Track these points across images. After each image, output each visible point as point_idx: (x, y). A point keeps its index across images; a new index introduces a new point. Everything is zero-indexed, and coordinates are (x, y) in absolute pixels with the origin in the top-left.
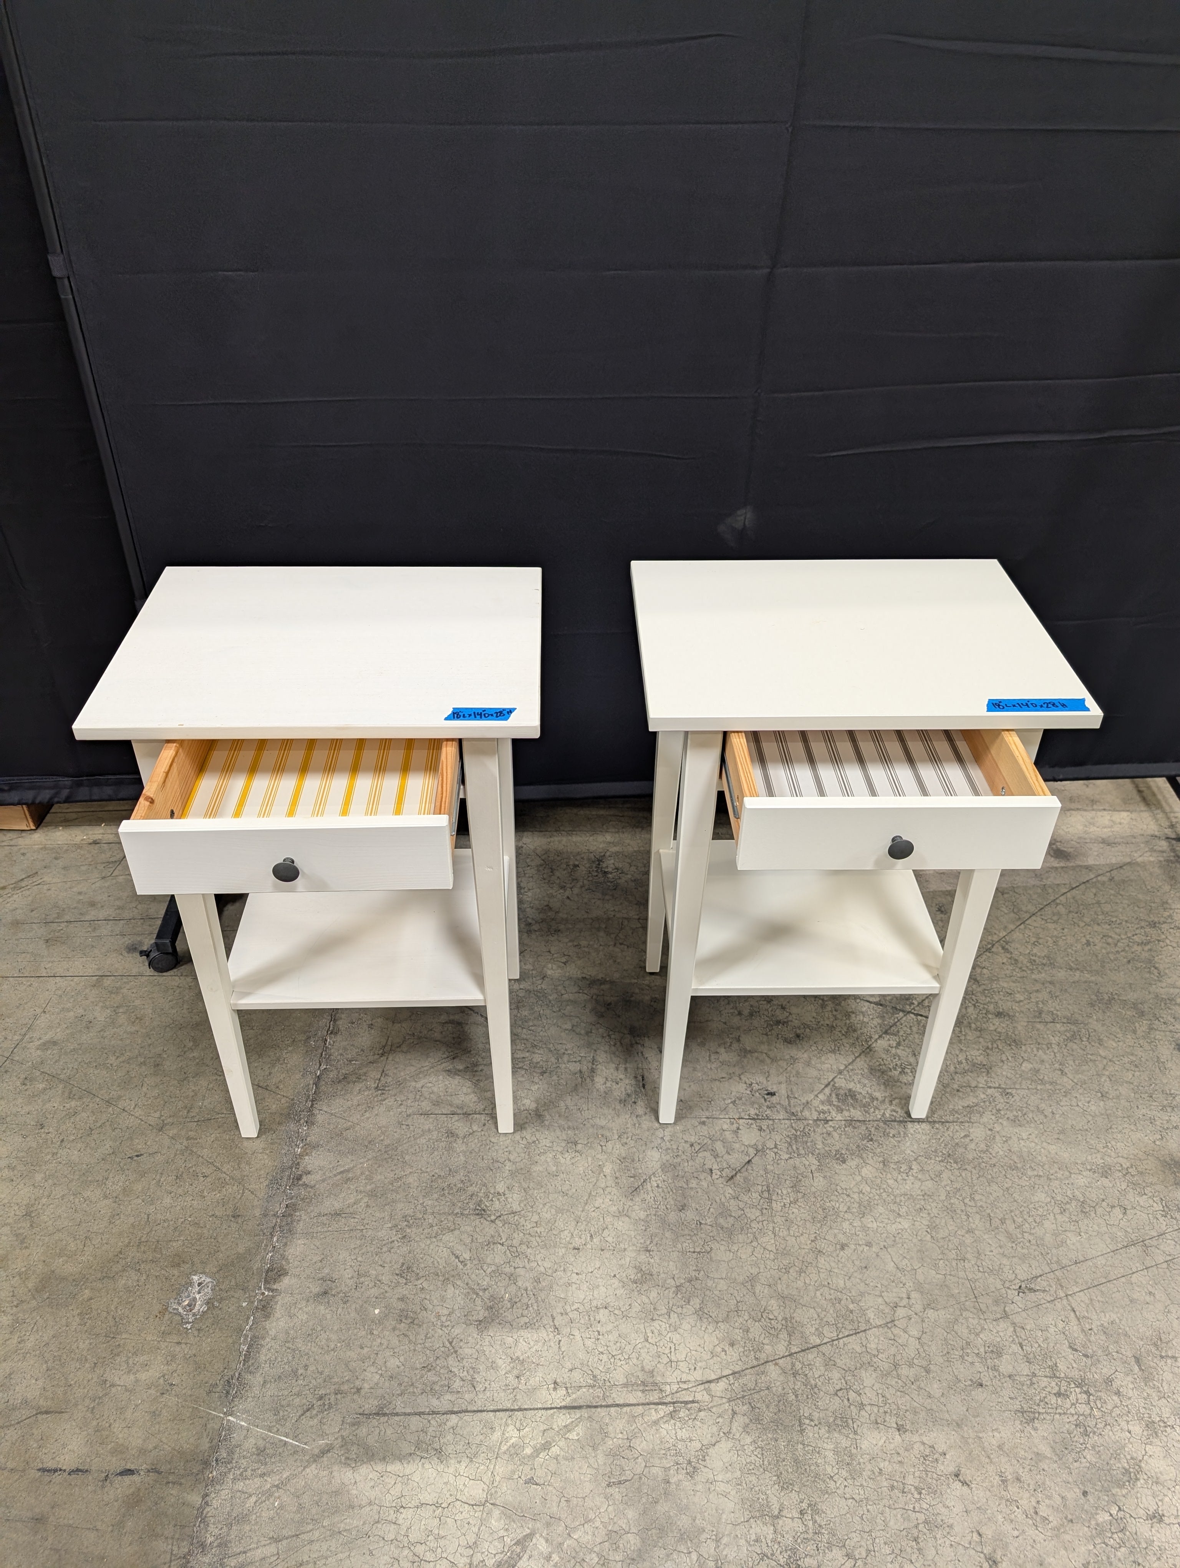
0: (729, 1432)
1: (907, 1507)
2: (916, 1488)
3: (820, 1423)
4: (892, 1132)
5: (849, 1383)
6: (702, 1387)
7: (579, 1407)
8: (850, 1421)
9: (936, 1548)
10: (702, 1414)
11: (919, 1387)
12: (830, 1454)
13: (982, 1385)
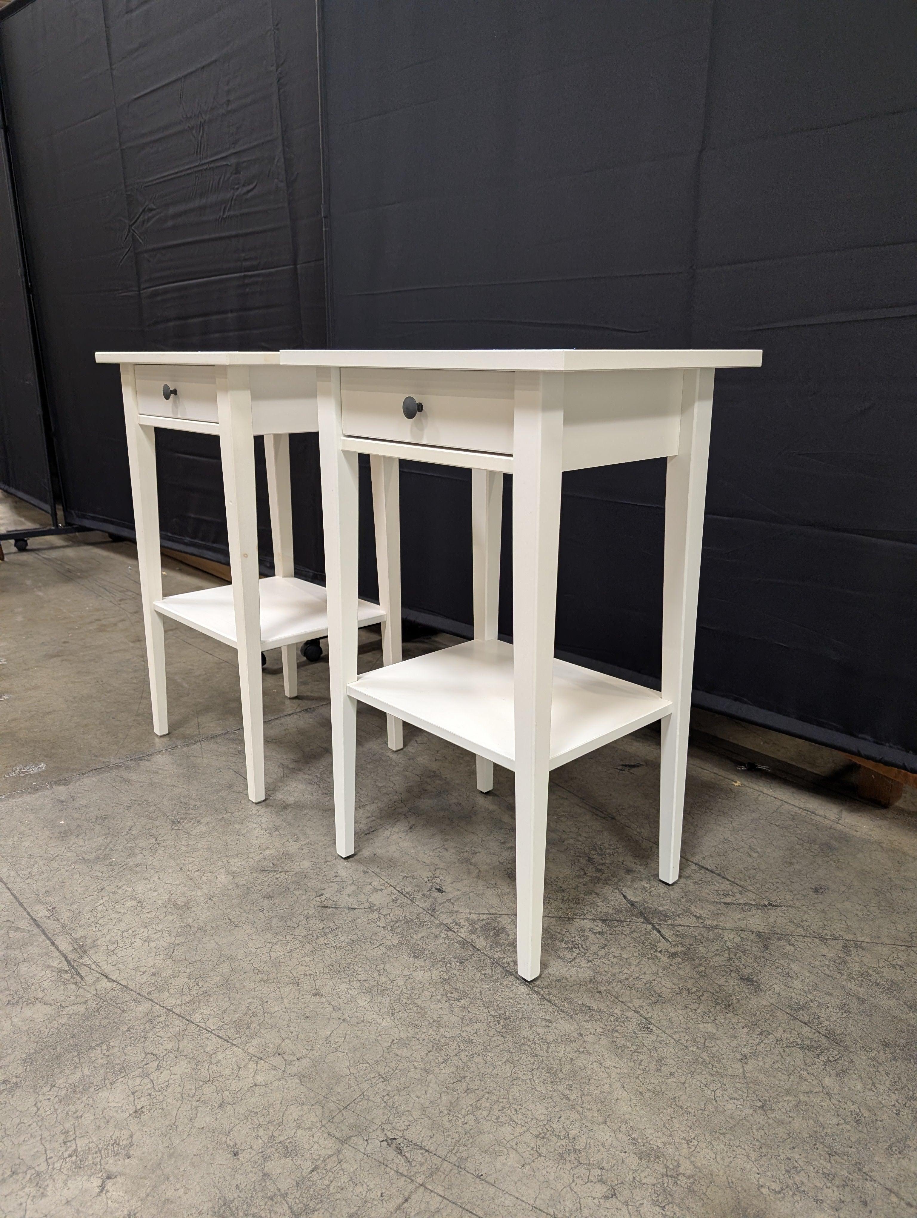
0: (64, 1007)
1: (48, 1152)
2: (75, 1150)
3: (108, 1056)
4: (489, 972)
5: (165, 1058)
6: (98, 975)
7: (38, 926)
8: (123, 1075)
9: (12, 1192)
10: (73, 986)
11: (196, 1108)
12: (78, 1075)
13: (235, 1155)
